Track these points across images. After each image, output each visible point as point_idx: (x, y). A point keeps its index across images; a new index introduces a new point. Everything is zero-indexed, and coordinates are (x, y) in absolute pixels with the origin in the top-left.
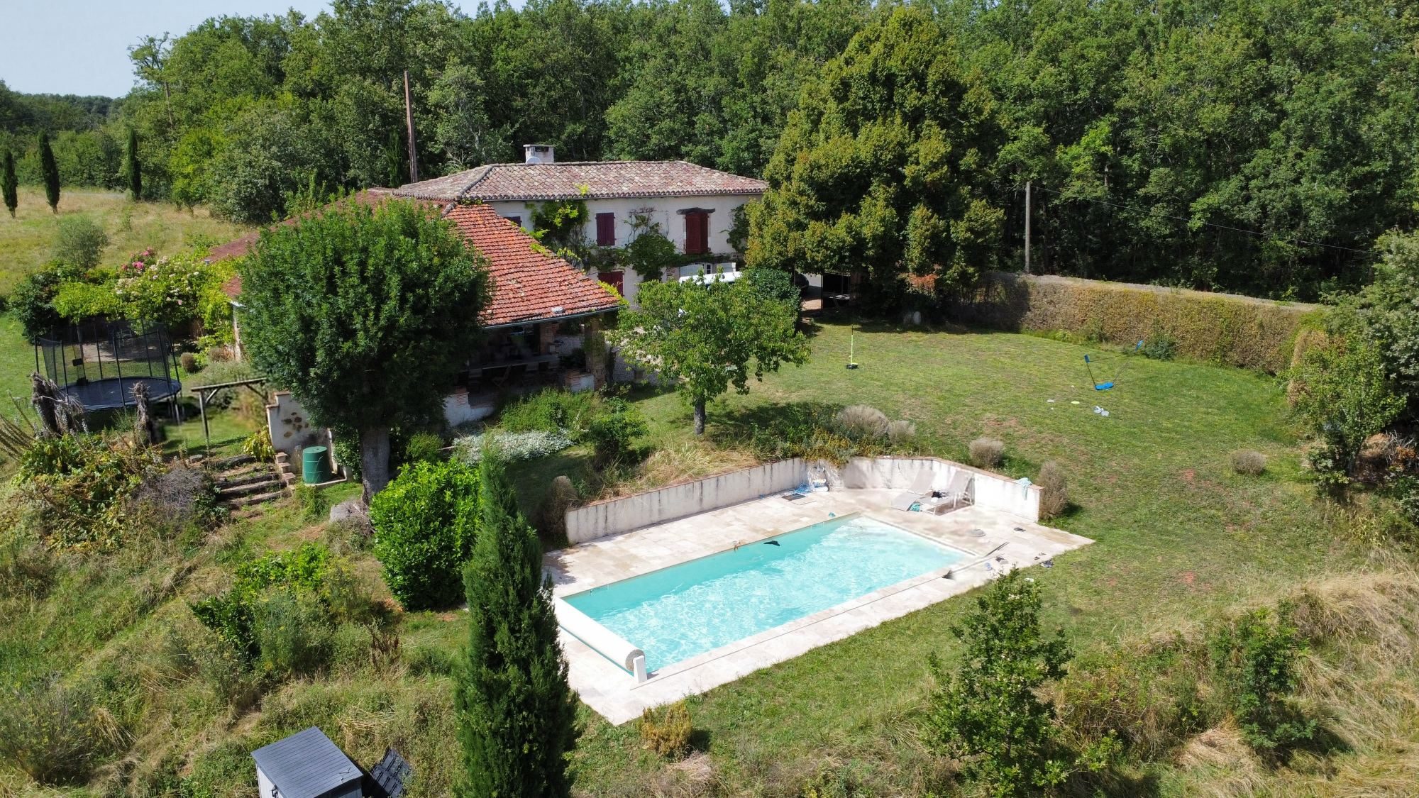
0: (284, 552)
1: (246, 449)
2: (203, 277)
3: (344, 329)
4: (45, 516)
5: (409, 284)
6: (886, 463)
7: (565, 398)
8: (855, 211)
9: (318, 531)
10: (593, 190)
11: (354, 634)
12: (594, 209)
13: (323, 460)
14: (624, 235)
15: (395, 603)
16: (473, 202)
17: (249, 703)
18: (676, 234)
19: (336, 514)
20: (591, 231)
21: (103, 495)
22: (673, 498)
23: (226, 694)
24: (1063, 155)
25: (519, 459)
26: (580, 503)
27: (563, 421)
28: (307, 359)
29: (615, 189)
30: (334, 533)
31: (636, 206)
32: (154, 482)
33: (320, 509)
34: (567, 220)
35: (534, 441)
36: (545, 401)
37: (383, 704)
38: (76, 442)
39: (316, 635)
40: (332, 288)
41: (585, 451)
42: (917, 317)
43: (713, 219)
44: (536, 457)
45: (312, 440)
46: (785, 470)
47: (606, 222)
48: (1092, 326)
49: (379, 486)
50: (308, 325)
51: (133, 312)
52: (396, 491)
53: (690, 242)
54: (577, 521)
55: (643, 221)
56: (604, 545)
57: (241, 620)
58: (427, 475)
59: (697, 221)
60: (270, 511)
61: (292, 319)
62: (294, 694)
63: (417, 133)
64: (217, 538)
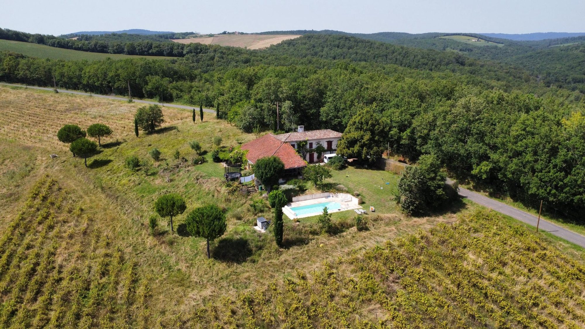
0: (257, 200)
1: (252, 185)
2: (243, 154)
3: (266, 174)
4: (229, 193)
5: (274, 169)
6: (341, 194)
7: (297, 180)
8: (353, 147)
9: (261, 197)
10: (309, 139)
11: (266, 209)
12: (308, 142)
13: (262, 187)
14: (314, 146)
15: (270, 207)
16: (287, 142)
17: (256, 215)
18: (325, 146)
19: (263, 195)
20: (308, 146)
21: (235, 191)
22: (308, 197)
23: (253, 214)
24: (402, 134)
25: (289, 189)
26: (295, 196)
27: (296, 184)
28: (262, 177)
29: (313, 138)
30: (263, 198)
31: (317, 141)
32: (241, 189)
33: (261, 195)
34: (303, 145)
35: (291, 187)
36: (293, 181)
37: (268, 216)
38: (231, 183)
39: (262, 209)
40: (265, 169)
41: (298, 189)
42: (366, 166)
43: (333, 143)
44: (291, 189)
45: (260, 185)
46: (326, 194)
47: (311, 144)
48: (394, 171)
49: (269, 193)
50: (262, 173)
51: (232, 160)
52: (271, 193)
53: (328, 147)
54: (294, 199)
55: (318, 143)
56: (297, 202)
57: (255, 206)
58: (275, 192)
59: (330, 143)
60: (255, 194)
61: (261, 172)
62: (260, 214)
63: (279, 114)
64: (249, 197)
